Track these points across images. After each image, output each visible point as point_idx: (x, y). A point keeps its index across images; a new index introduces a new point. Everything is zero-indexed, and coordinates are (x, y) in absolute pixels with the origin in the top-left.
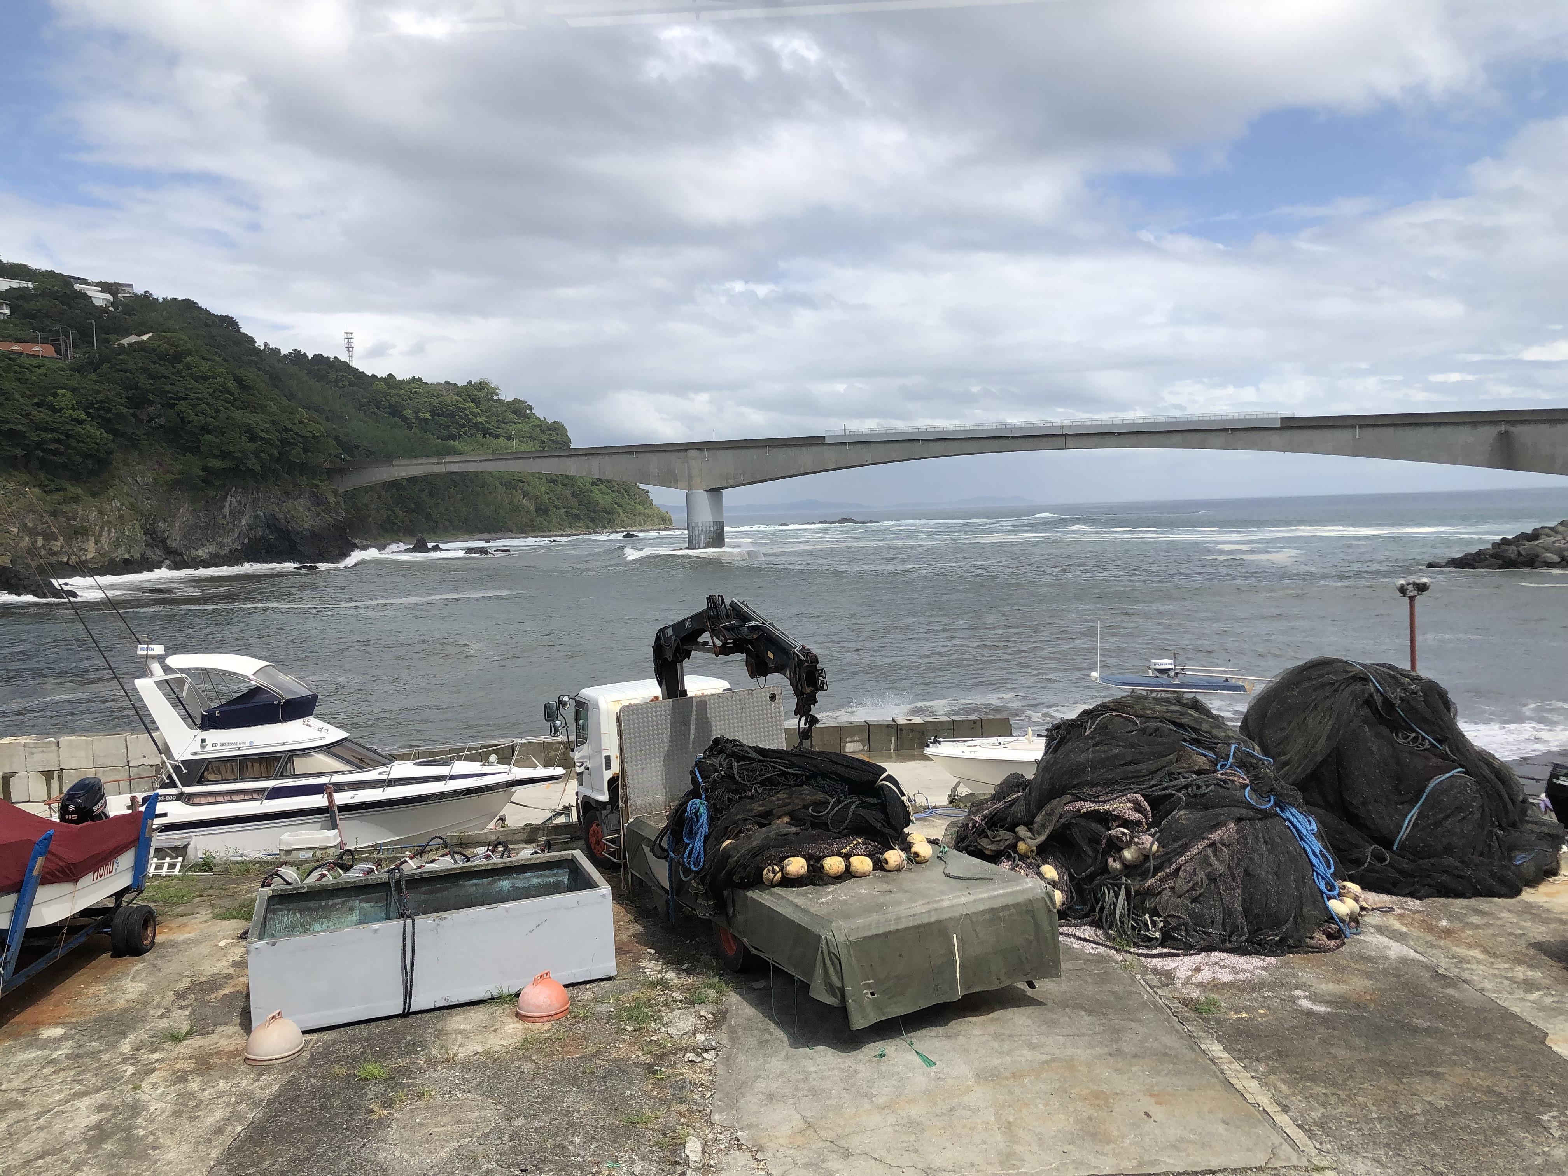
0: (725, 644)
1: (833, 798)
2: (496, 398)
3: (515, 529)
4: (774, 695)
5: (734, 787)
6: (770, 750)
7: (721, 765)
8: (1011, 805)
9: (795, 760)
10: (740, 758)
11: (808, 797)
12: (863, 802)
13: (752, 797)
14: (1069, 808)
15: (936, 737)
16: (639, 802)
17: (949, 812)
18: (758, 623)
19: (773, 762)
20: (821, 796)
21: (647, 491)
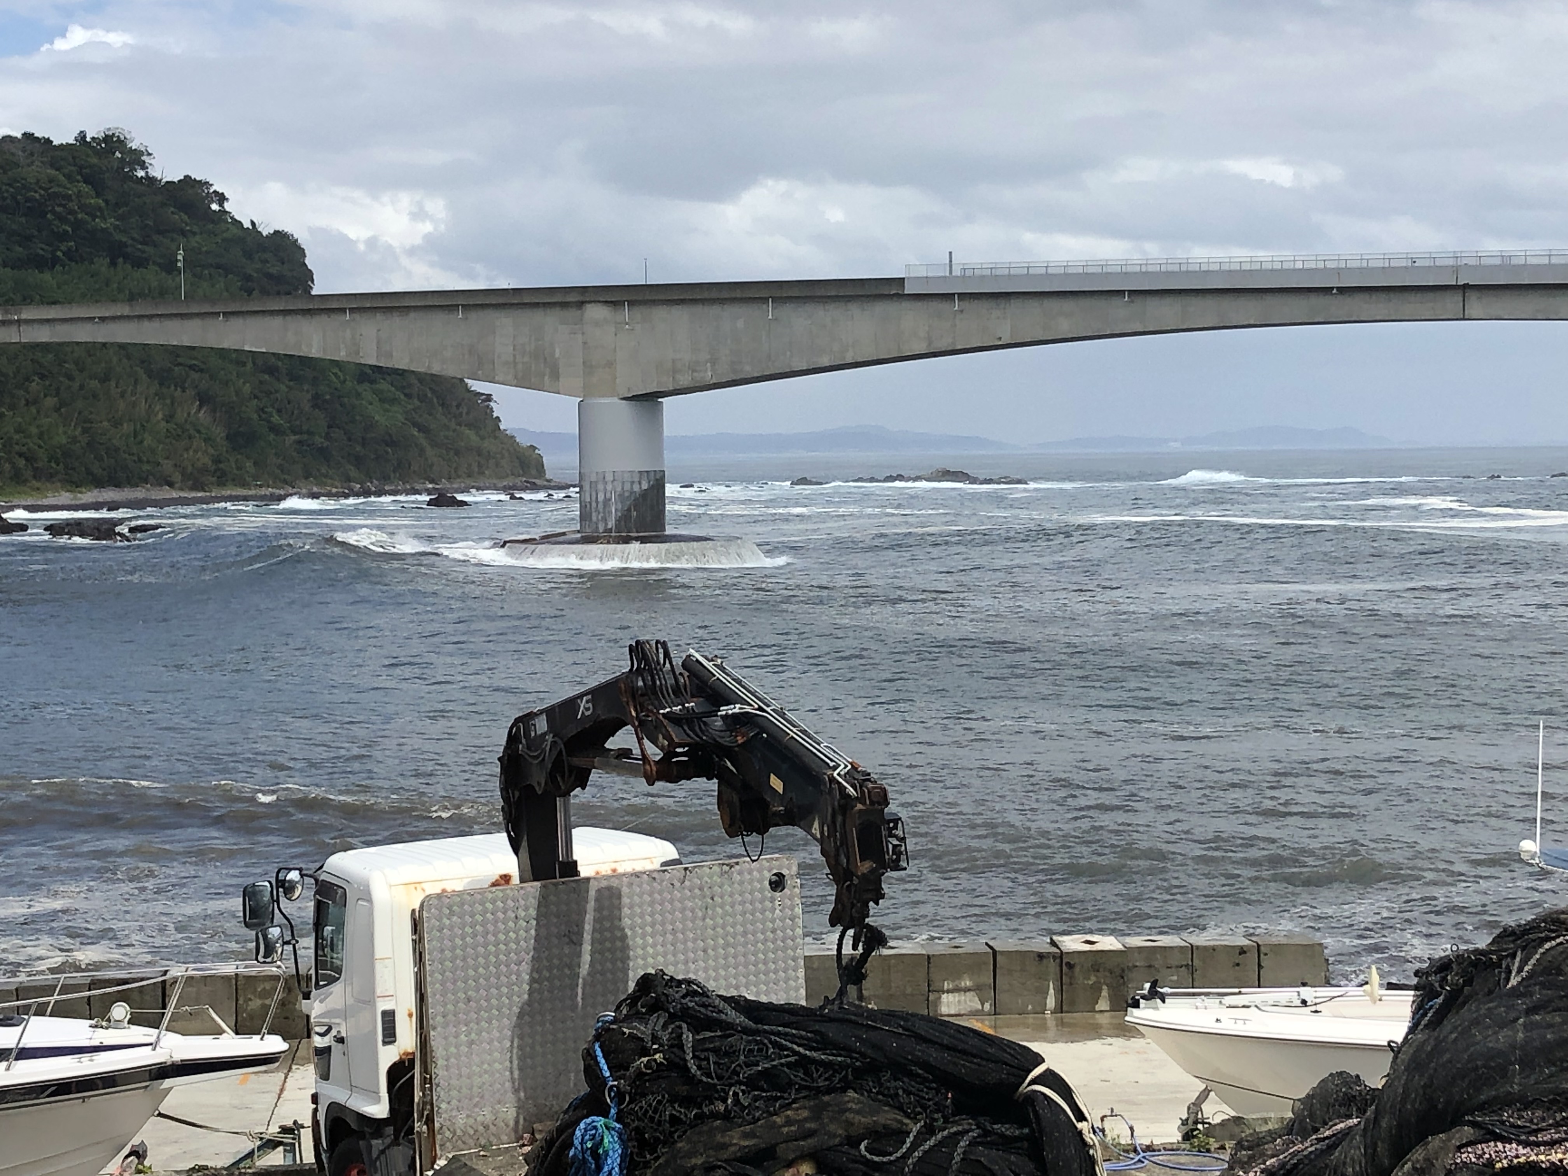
0: (669, 754)
1: (916, 1121)
2: (141, 173)
3: (177, 477)
4: (780, 876)
5: (683, 1090)
6: (770, 1007)
7: (655, 1039)
8: (1332, 1148)
9: (832, 1031)
10: (699, 1024)
11: (857, 1118)
12: (986, 1133)
13: (726, 1116)
14: (1468, 1156)
15: (1154, 984)
16: (461, 1121)
17: (1183, 1159)
18: (748, 709)
19: (778, 1034)
20: (888, 1117)
21: (489, 398)
